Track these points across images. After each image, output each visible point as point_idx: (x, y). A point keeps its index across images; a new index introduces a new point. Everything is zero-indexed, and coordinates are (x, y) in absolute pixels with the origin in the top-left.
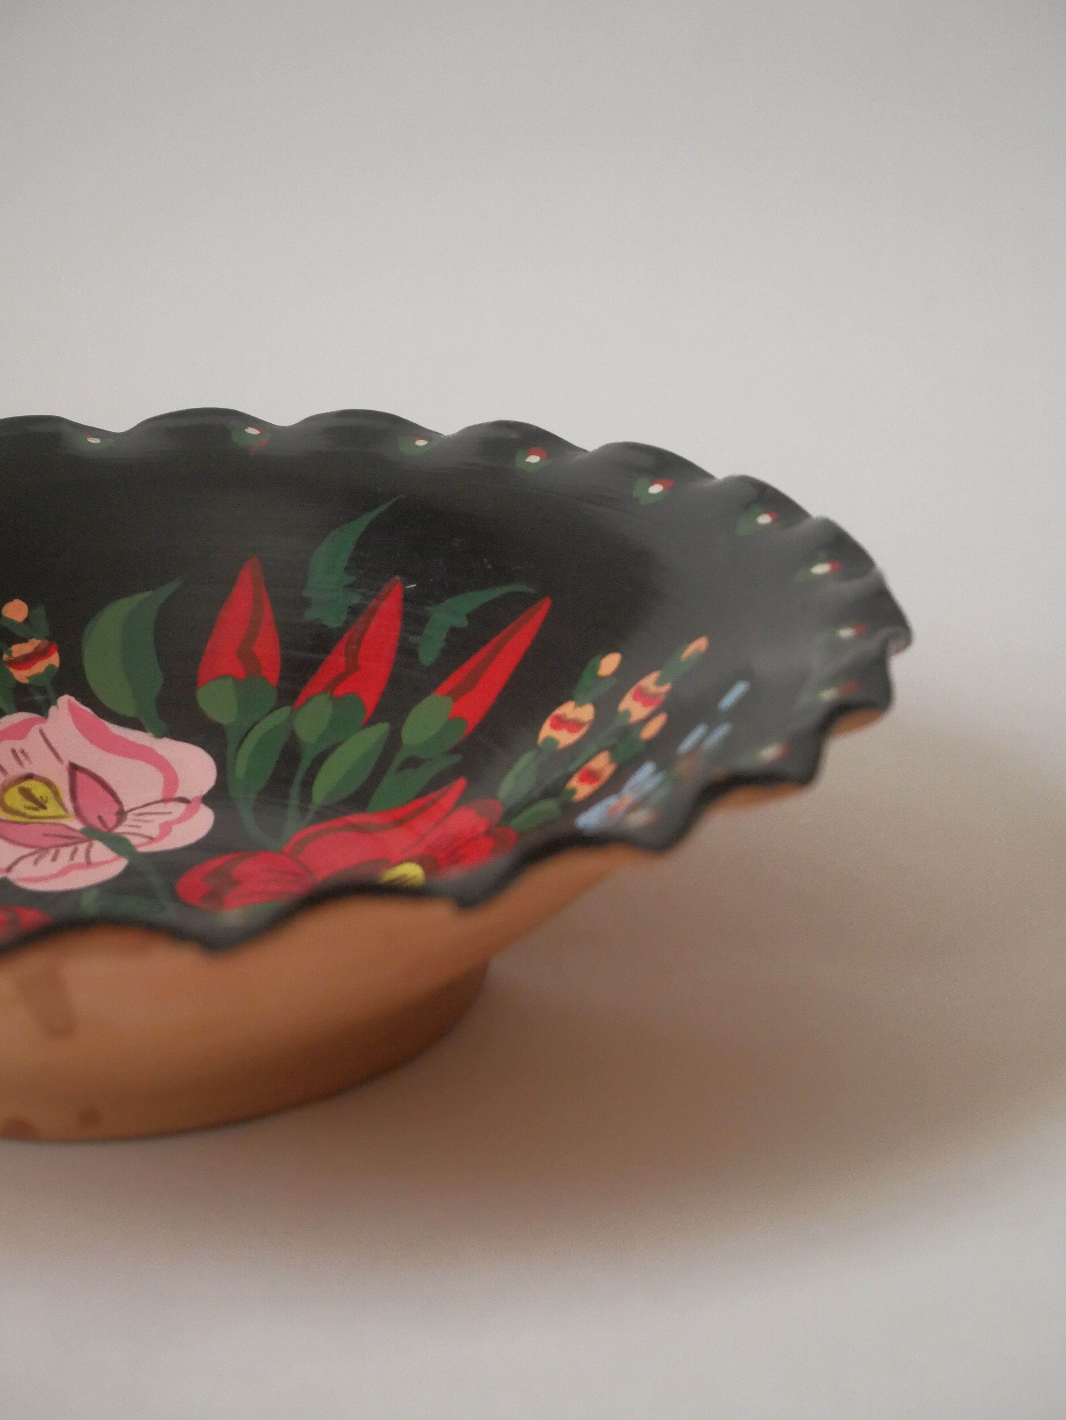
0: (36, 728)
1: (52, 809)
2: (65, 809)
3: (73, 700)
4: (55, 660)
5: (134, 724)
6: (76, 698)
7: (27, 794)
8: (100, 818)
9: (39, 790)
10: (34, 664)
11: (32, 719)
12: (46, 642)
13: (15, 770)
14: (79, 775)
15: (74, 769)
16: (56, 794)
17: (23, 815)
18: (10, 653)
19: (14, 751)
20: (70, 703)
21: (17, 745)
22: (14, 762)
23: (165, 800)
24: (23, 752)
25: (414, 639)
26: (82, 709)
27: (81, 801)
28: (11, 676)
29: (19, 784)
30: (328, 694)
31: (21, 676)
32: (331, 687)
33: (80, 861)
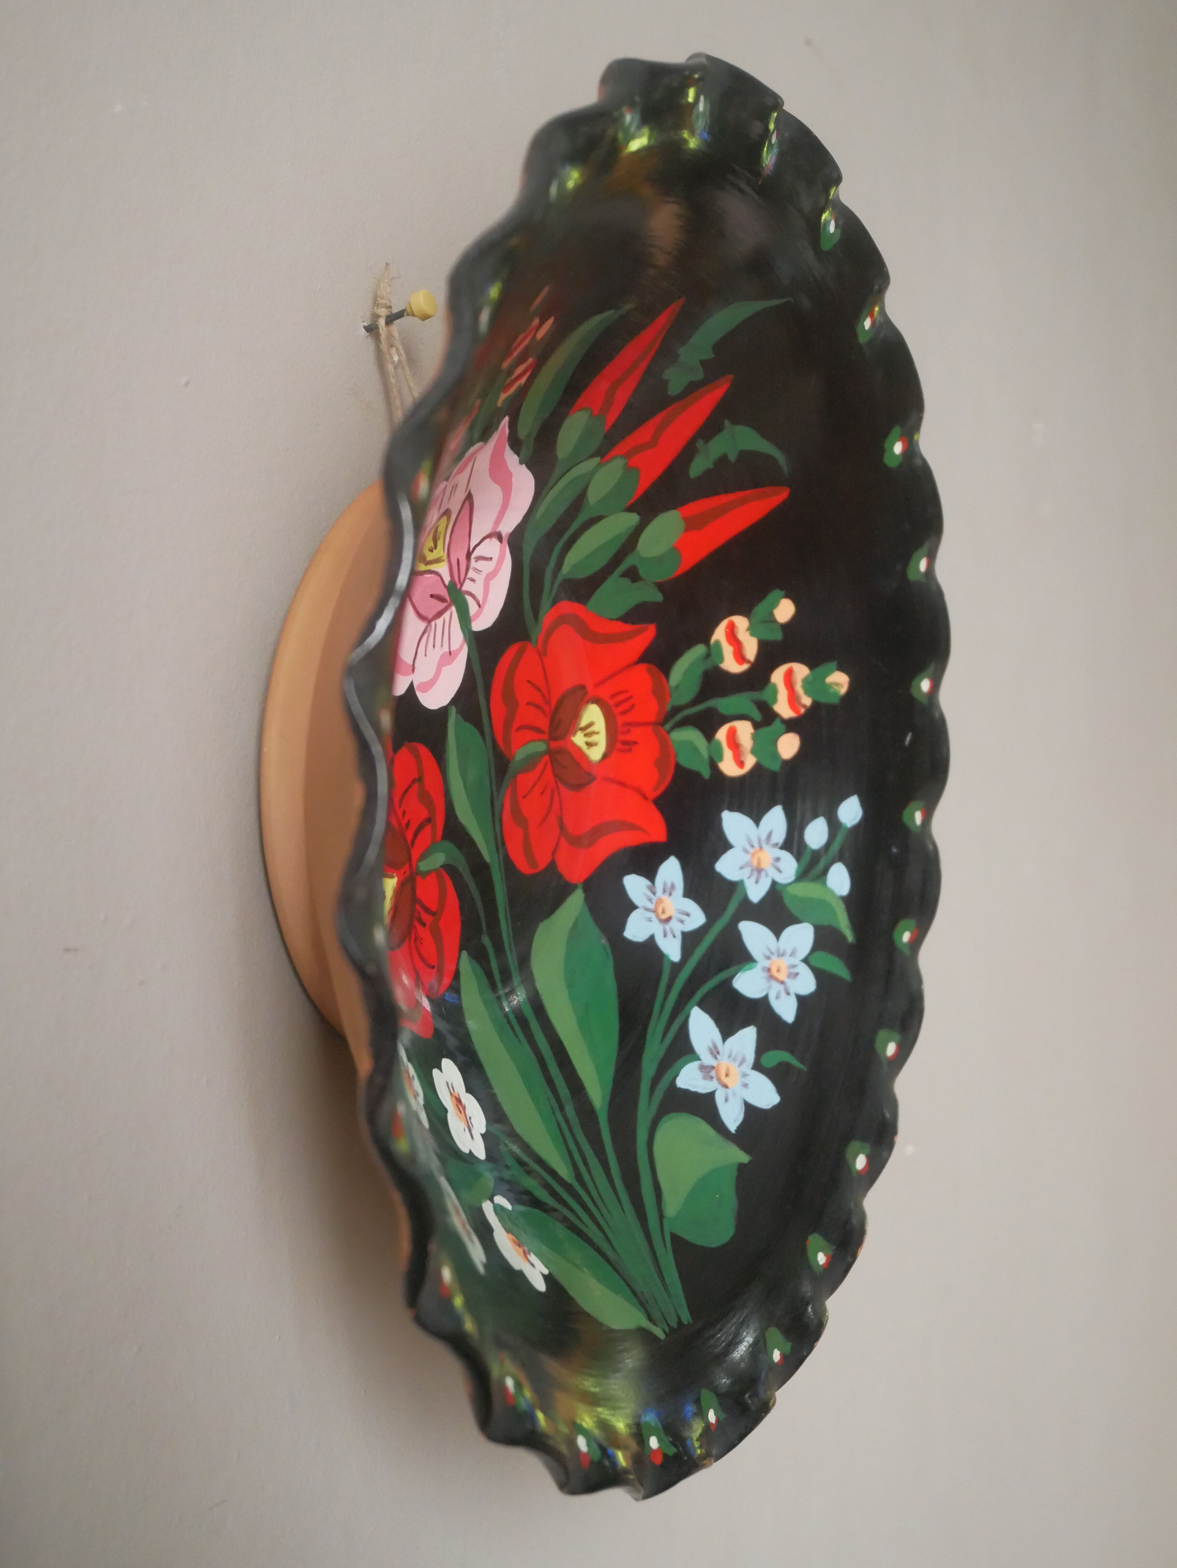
8: (458, 563)
25: (700, 444)
30: (625, 462)
32: (627, 455)
33: (446, 649)
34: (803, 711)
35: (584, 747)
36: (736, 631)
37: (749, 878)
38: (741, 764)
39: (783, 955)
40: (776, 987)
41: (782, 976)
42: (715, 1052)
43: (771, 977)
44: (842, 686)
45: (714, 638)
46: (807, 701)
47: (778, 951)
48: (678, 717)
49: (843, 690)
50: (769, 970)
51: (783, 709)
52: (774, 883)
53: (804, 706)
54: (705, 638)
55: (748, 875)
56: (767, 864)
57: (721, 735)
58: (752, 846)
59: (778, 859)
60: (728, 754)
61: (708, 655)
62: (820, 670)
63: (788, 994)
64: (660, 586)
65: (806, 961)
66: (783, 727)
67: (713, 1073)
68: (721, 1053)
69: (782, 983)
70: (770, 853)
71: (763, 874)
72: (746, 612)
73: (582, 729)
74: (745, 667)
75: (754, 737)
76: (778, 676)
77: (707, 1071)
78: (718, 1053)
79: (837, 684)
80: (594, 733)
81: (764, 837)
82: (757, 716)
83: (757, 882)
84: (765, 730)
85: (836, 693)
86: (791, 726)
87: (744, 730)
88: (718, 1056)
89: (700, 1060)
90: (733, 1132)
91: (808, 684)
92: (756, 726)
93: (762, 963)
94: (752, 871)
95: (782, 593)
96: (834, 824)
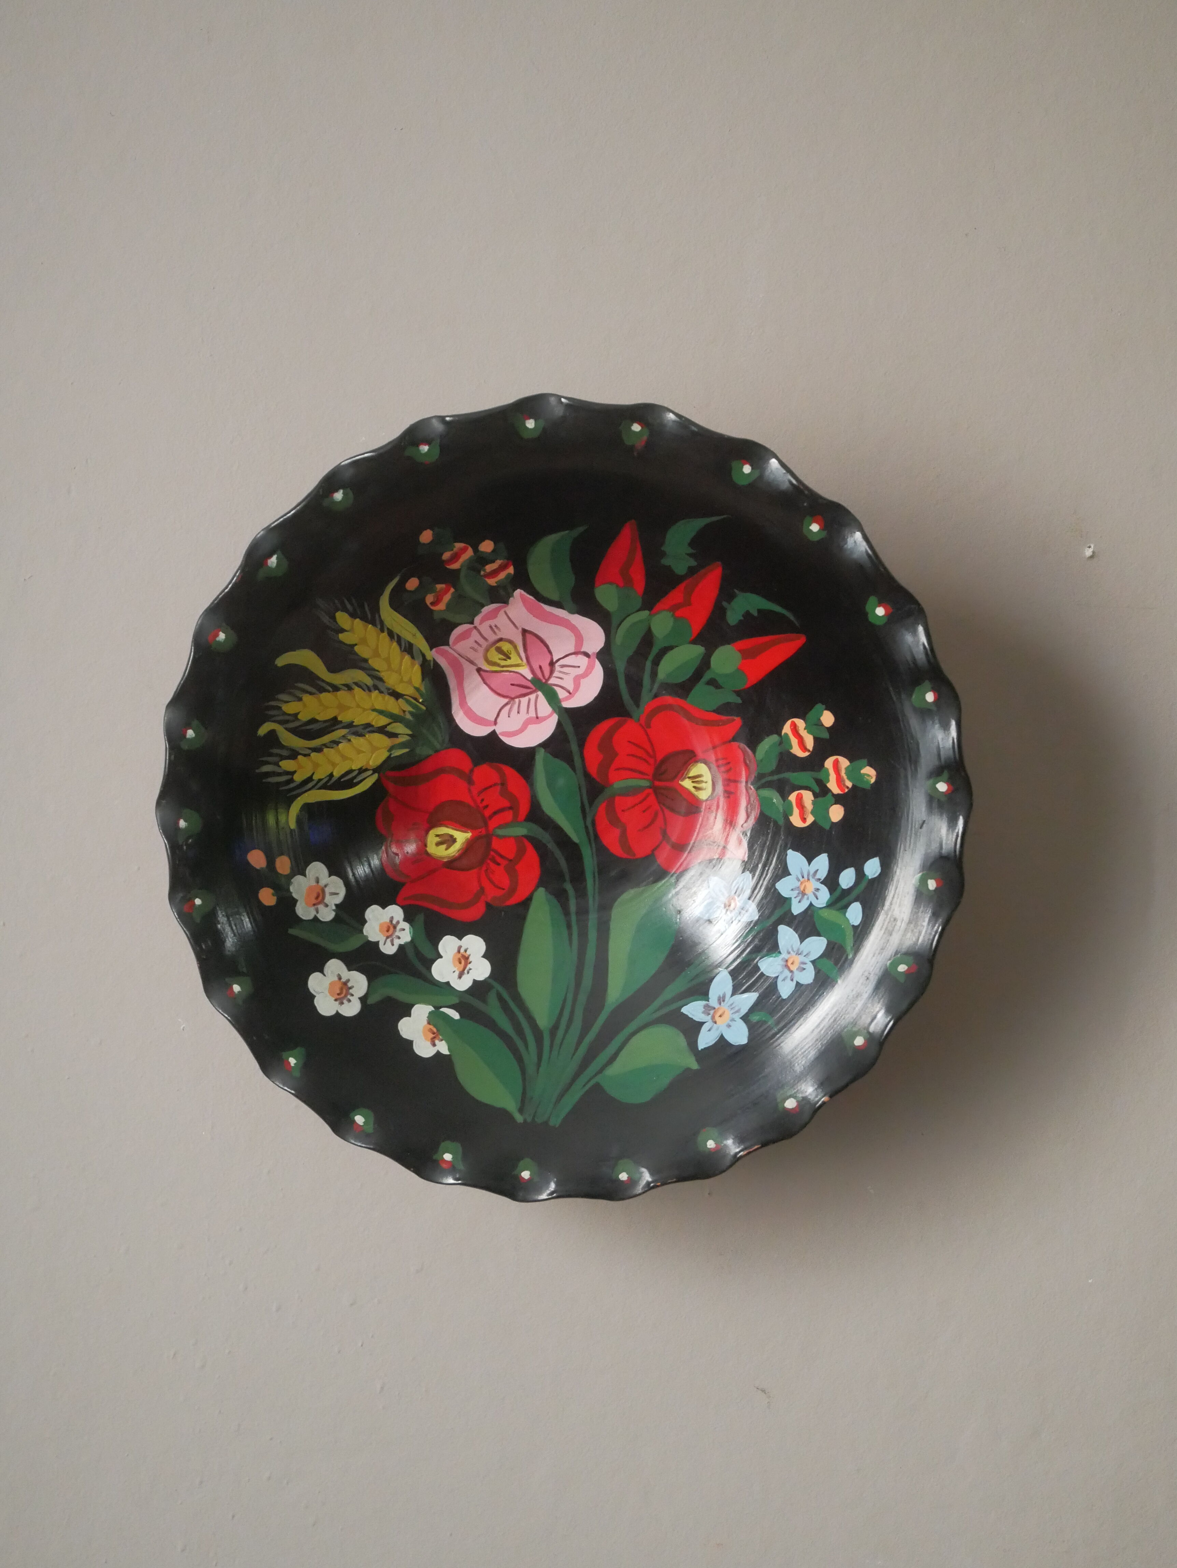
0: (502, 612)
1: (514, 659)
2: (521, 659)
3: (522, 592)
4: (511, 570)
5: (558, 605)
6: (525, 591)
7: (500, 650)
8: (540, 667)
9: (506, 647)
10: (500, 574)
11: (500, 606)
12: (506, 561)
13: (492, 638)
14: (528, 636)
15: (525, 632)
16: (515, 647)
17: (498, 665)
18: (484, 570)
19: (491, 627)
20: (521, 595)
21: (492, 622)
22: (491, 632)
23: (575, 653)
24: (496, 626)
25: (725, 604)
26: (528, 597)
27: (529, 652)
28: (487, 584)
29: (495, 645)
30: (672, 613)
31: (492, 582)
32: (674, 609)
33: (532, 714)
34: (846, 790)
35: (693, 790)
36: (797, 729)
37: (795, 898)
38: (804, 820)
39: (800, 954)
40: (787, 973)
41: (794, 968)
42: (721, 1000)
43: (787, 966)
44: (872, 778)
45: (783, 732)
46: (849, 784)
47: (798, 949)
48: (763, 781)
49: (873, 781)
50: (787, 961)
51: (833, 786)
52: (811, 905)
53: (848, 787)
54: (778, 731)
55: (795, 896)
56: (809, 891)
57: (793, 797)
58: (803, 877)
59: (818, 890)
60: (796, 811)
61: (781, 743)
62: (858, 763)
63: (792, 980)
64: (738, 693)
65: (813, 962)
66: (833, 800)
67: (712, 1012)
68: (726, 1002)
69: (791, 972)
70: (813, 884)
71: (806, 896)
72: (803, 717)
73: (689, 778)
74: (807, 754)
75: (814, 803)
76: (829, 763)
77: (708, 1009)
78: (724, 1001)
79: (869, 775)
80: (702, 782)
81: (812, 872)
82: (817, 790)
83: (800, 902)
84: (820, 799)
85: (868, 782)
86: (838, 799)
87: (808, 797)
88: (722, 1003)
89: (708, 1001)
90: (700, 1049)
91: (850, 772)
92: (816, 795)
93: (784, 955)
94: (799, 893)
95: (824, 706)
96: (860, 874)
